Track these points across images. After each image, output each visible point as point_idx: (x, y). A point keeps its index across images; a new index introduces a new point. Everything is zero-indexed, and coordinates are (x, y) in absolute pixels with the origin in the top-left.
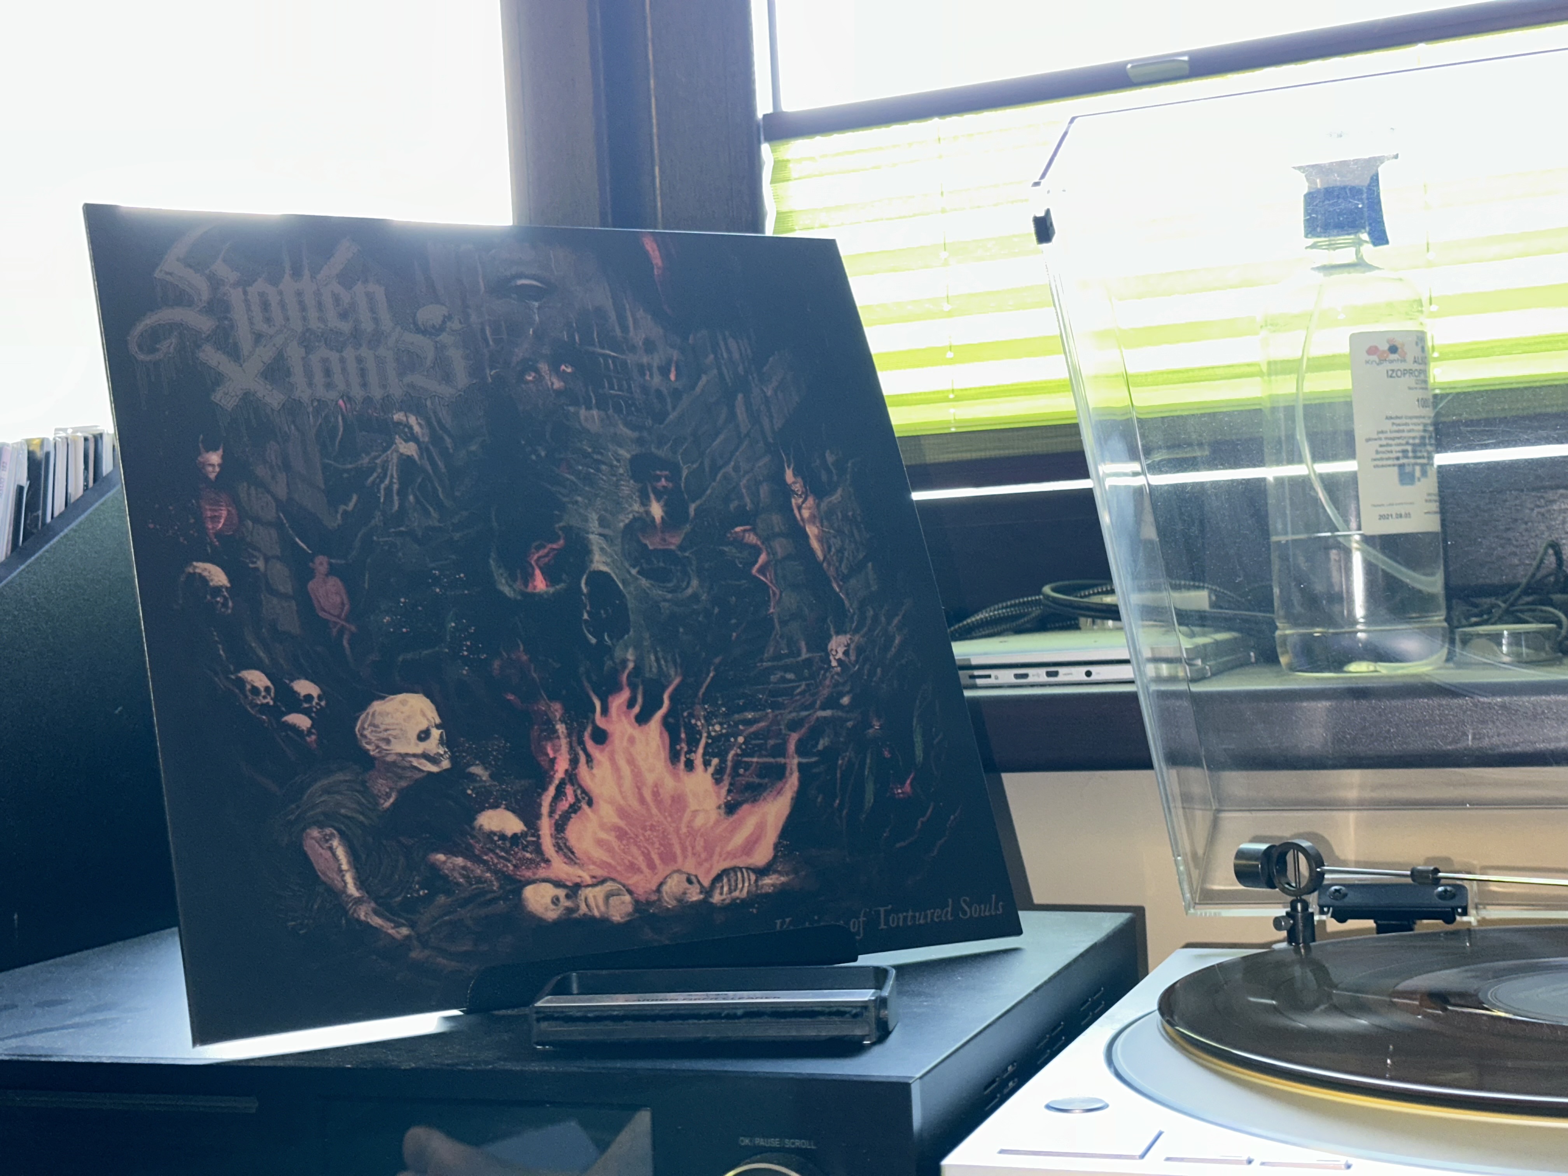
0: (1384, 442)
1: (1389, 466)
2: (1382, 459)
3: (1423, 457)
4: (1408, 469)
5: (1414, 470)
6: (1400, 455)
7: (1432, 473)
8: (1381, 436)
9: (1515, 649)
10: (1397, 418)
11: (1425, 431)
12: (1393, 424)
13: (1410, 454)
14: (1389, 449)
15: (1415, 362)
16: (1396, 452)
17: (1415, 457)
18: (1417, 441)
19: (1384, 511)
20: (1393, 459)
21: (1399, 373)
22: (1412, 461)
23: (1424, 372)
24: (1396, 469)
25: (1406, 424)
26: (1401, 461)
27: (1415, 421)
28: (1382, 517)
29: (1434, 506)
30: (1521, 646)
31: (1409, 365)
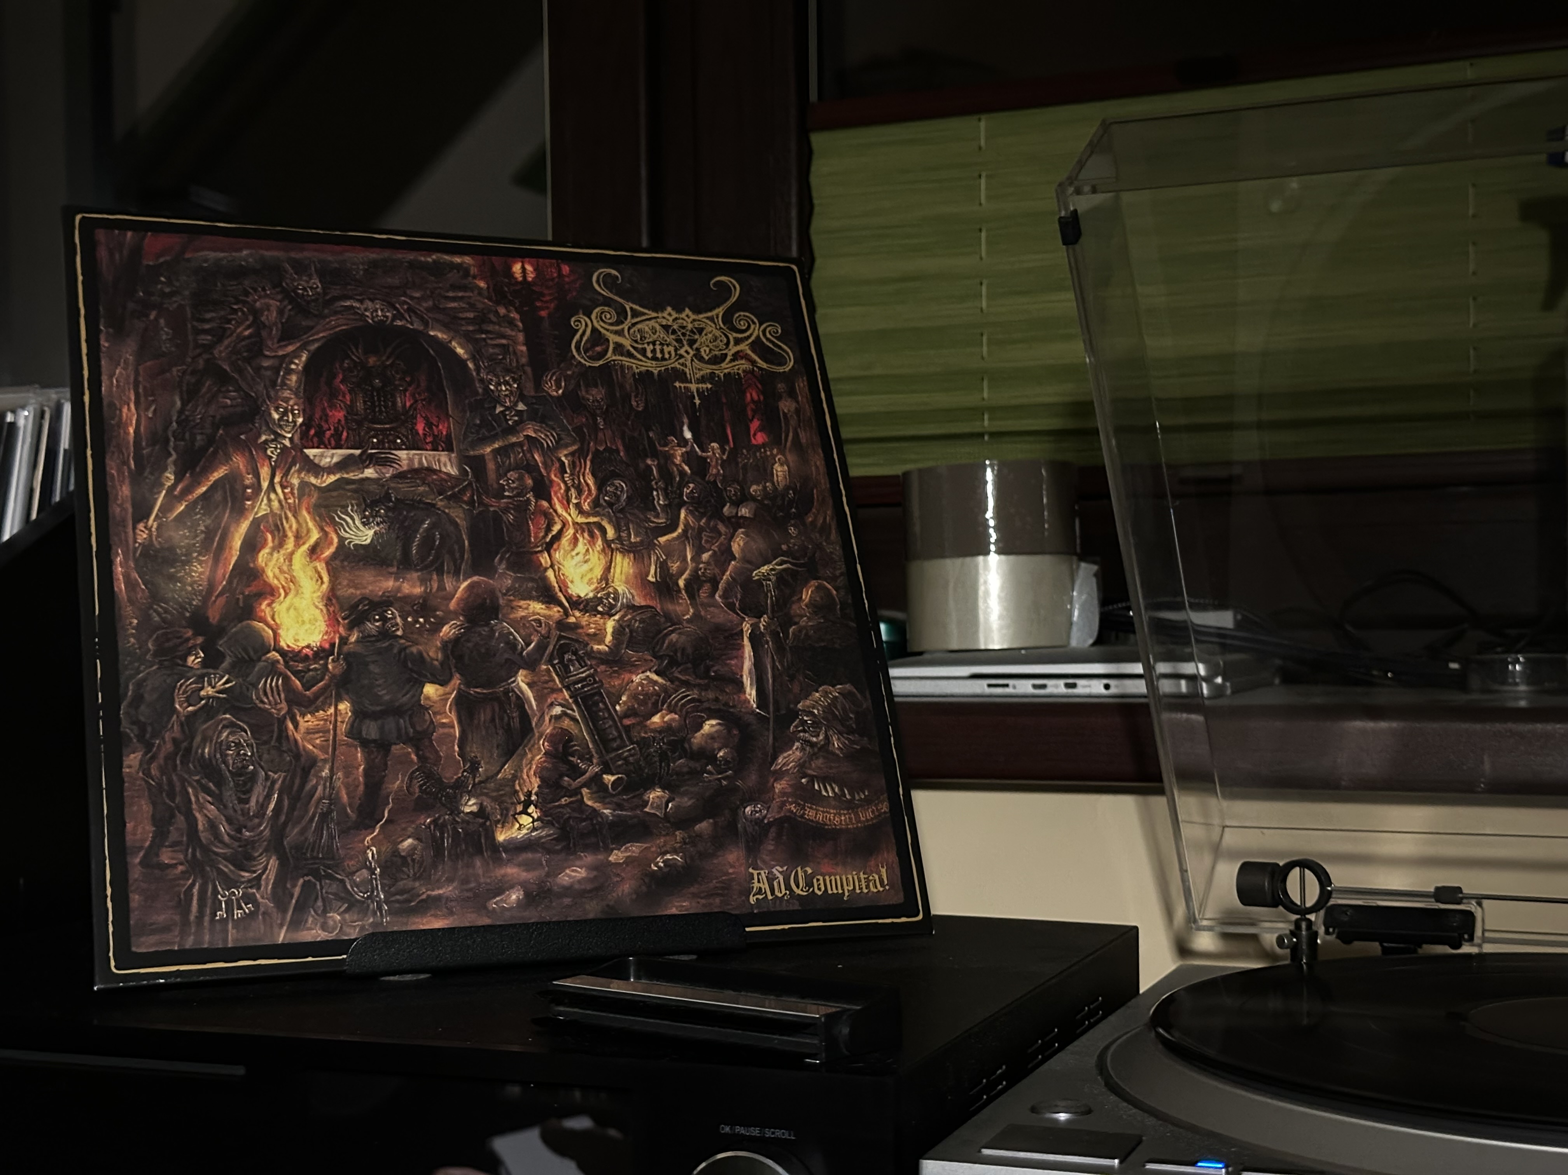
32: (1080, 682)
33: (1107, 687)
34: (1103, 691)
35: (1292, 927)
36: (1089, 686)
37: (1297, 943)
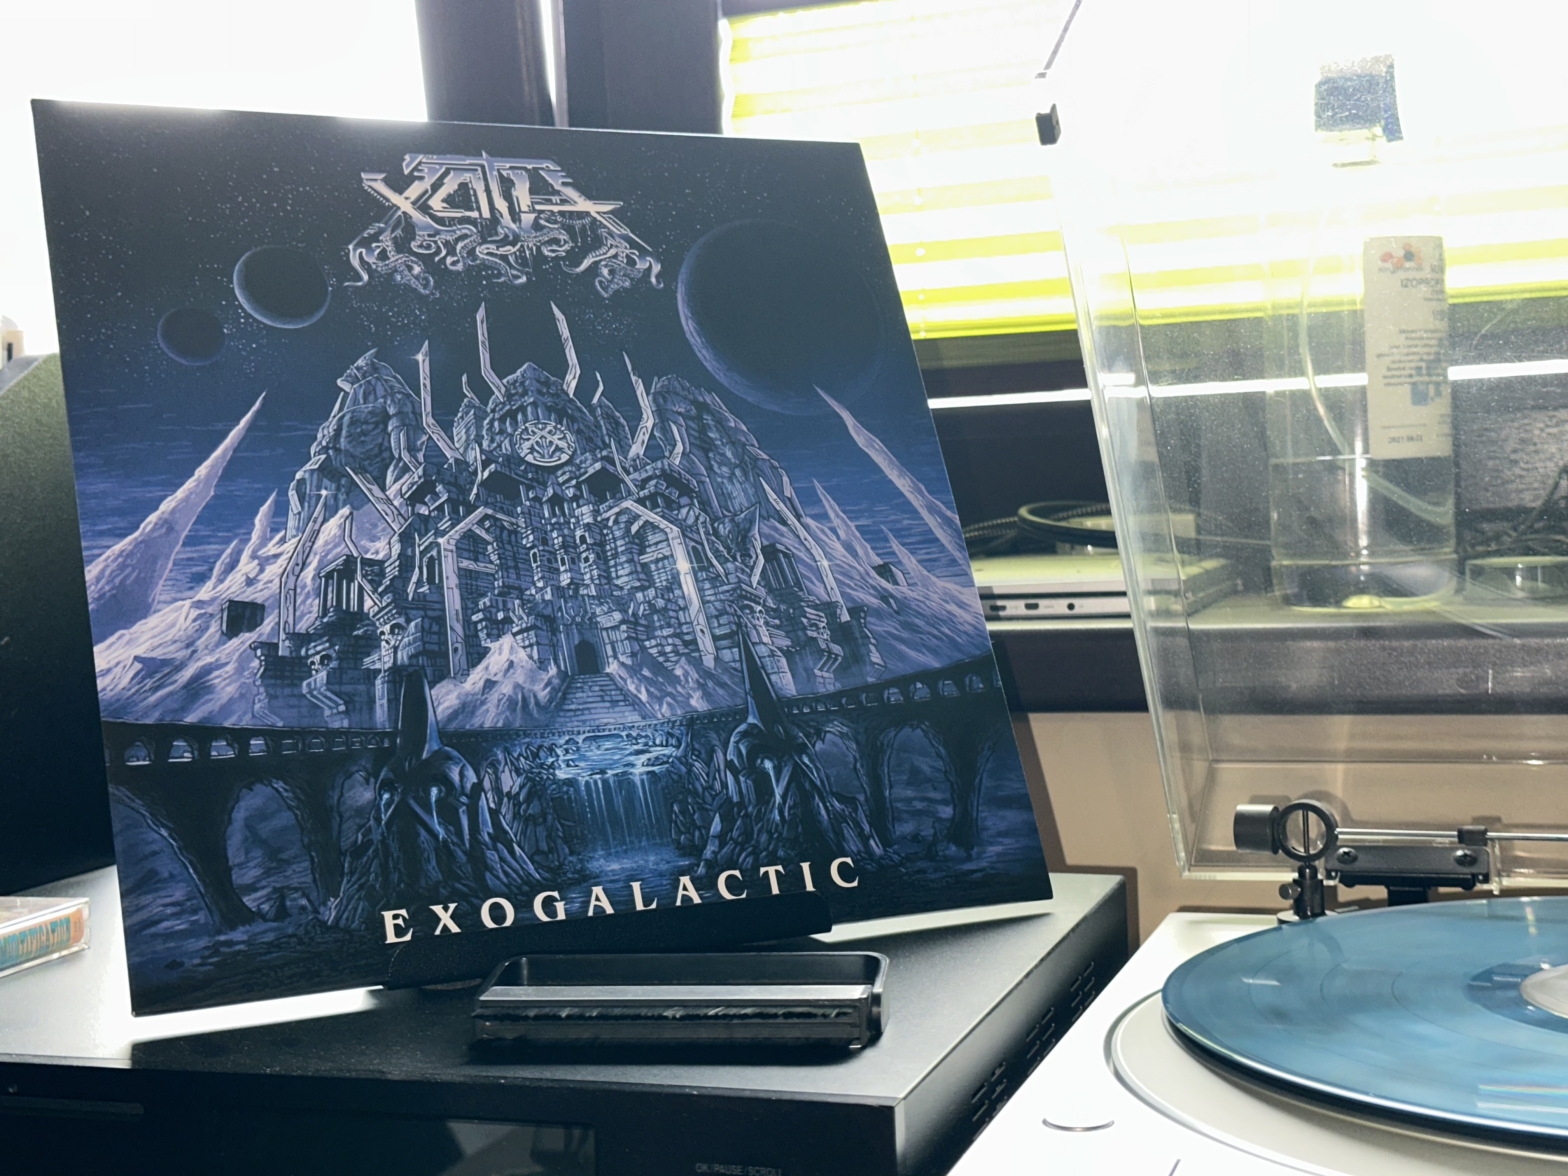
0: (1397, 358)
1: (1401, 384)
2: (1393, 377)
3: (1439, 375)
4: (1421, 387)
5: (1427, 389)
6: (1413, 372)
7: (1447, 391)
8: (1395, 350)
9: (1529, 584)
10: (1412, 331)
11: (1440, 345)
12: (1407, 338)
13: (1424, 372)
14: (1401, 365)
15: (1433, 270)
16: (1411, 368)
17: (1429, 375)
18: (1432, 357)
19: (1394, 433)
20: (1406, 376)
21: (1414, 283)
22: (1426, 379)
23: (1440, 281)
24: (1407, 388)
25: (1422, 338)
26: (1416, 379)
27: (1430, 335)
28: (1394, 440)
29: (1447, 429)
30: (1537, 580)
31: (1427, 273)
32: (1042, 602)
33: (1071, 607)
34: (1067, 612)
35: (1296, 875)
36: (1052, 607)
37: (1301, 893)
